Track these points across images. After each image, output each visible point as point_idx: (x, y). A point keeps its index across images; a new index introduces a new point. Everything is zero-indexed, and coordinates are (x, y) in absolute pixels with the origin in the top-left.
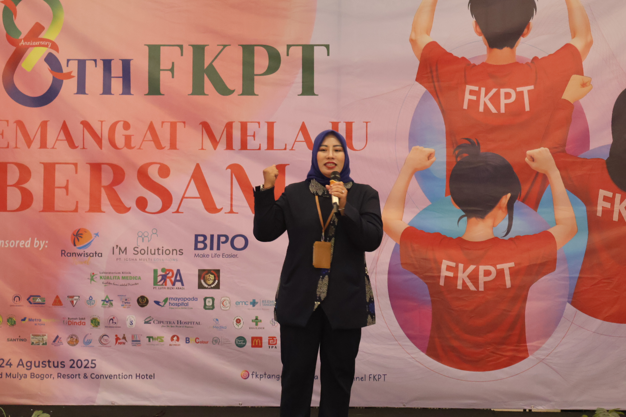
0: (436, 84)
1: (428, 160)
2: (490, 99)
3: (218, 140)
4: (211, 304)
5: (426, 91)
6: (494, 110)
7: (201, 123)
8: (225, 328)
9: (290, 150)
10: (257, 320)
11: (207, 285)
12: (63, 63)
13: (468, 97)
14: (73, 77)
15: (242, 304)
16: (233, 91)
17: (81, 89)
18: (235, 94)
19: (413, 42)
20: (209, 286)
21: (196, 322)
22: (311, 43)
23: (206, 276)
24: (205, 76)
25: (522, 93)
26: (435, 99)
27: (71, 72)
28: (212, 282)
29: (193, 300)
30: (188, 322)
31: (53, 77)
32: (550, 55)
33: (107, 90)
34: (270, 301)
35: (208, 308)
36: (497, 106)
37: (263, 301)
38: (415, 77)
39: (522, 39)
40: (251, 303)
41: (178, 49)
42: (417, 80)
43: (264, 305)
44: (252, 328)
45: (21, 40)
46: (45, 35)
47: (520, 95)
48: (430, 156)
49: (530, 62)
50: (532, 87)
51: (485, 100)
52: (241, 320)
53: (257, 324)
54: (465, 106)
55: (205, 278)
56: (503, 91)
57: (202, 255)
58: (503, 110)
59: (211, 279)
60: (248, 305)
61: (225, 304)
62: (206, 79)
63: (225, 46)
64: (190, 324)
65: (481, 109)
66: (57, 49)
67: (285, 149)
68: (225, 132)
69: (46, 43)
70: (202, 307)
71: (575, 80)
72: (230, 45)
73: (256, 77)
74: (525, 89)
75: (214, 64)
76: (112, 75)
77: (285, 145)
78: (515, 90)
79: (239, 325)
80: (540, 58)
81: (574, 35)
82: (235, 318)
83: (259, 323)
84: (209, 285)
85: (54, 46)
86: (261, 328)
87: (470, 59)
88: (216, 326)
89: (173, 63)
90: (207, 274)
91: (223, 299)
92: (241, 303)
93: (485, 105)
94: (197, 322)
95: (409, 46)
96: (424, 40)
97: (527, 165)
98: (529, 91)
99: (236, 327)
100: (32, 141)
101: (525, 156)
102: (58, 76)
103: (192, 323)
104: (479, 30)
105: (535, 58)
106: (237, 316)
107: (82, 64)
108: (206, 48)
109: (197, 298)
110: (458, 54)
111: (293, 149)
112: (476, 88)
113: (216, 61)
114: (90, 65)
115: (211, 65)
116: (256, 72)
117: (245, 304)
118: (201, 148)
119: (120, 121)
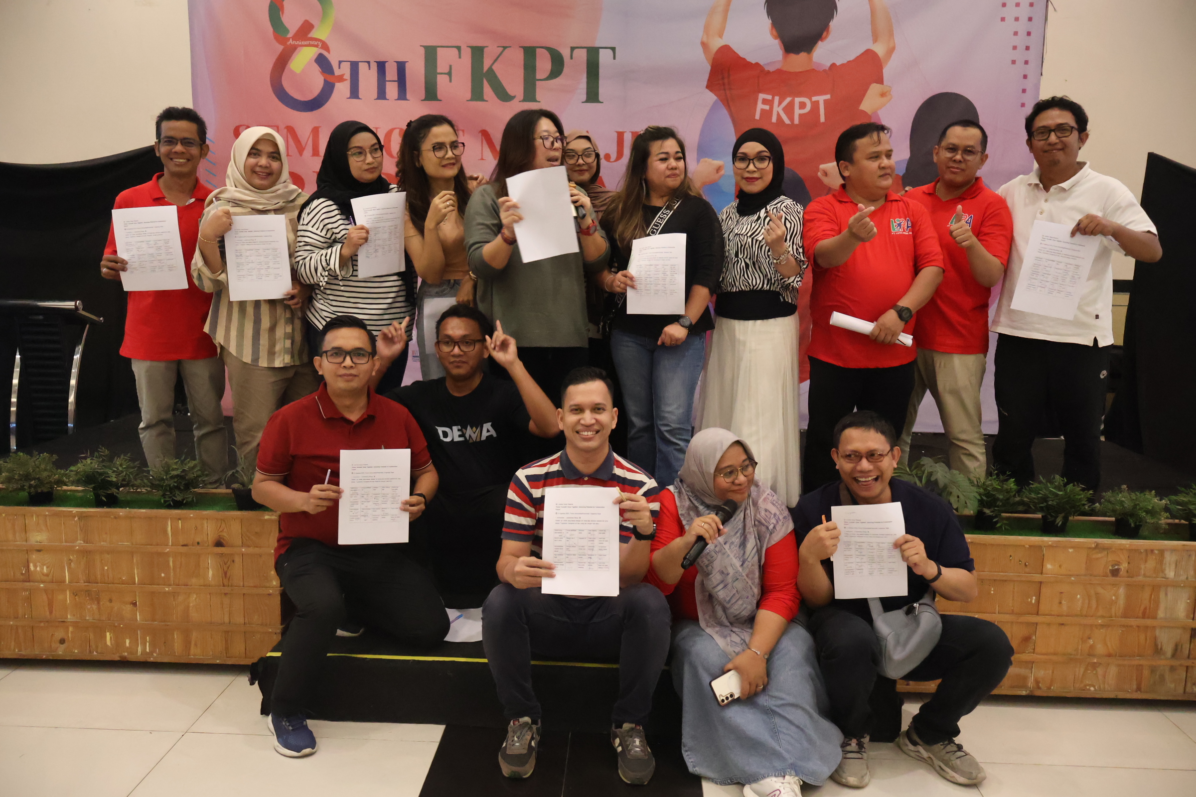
0: (728, 92)
1: (717, 172)
2: (784, 109)
5: (716, 100)
6: (787, 121)
7: (480, 132)
12: (335, 65)
13: (760, 106)
14: (346, 80)
16: (514, 97)
17: (354, 93)
18: (516, 101)
19: (704, 45)
22: (597, 45)
24: (485, 81)
25: (818, 102)
26: (726, 108)
27: (343, 75)
31: (325, 80)
32: (848, 62)
33: (382, 94)
36: (791, 117)
38: (705, 83)
39: (820, 43)
41: (455, 51)
42: (707, 87)
45: (289, 39)
46: (315, 34)
47: (815, 105)
48: (718, 169)
49: (827, 69)
50: (828, 97)
51: (778, 109)
54: (757, 117)
56: (798, 100)
58: (796, 121)
62: (486, 85)
63: (505, 48)
65: (774, 120)
66: (328, 50)
69: (316, 43)
71: (874, 88)
72: (510, 47)
73: (537, 83)
74: (821, 99)
75: (494, 67)
76: (387, 79)
78: (811, 100)
80: (838, 64)
81: (875, 39)
85: (325, 46)
87: (765, 64)
89: (450, 67)
93: (778, 114)
95: (700, 50)
96: (716, 44)
97: (819, 180)
98: (825, 101)
100: (304, 149)
101: (818, 170)
102: (330, 79)
104: (775, 33)
105: (833, 65)
107: (354, 66)
108: (485, 50)
110: (751, 59)
112: (769, 97)
113: (496, 64)
114: (363, 67)
115: (490, 69)
116: (537, 77)
118: (480, 158)
119: (396, 128)
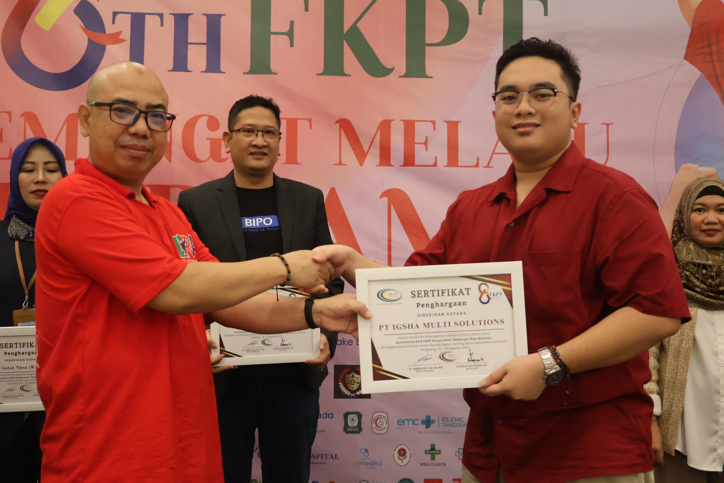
0: (716, 64)
3: (366, 150)
4: (356, 424)
5: (700, 77)
7: (337, 122)
8: (380, 464)
9: (484, 167)
10: (433, 451)
11: (349, 392)
12: (107, 18)
14: (123, 41)
15: (408, 425)
16: (391, 70)
18: (393, 76)
20: (353, 394)
21: (330, 456)
23: (347, 376)
24: (345, 45)
26: (716, 90)
27: (120, 33)
28: (357, 387)
29: (326, 417)
30: (317, 455)
31: (90, 41)
33: (181, 64)
34: (455, 419)
35: (351, 430)
37: (443, 419)
38: (683, 53)
40: (423, 422)
42: (686, 58)
43: (445, 425)
44: (425, 464)
52: (407, 450)
53: (433, 458)
55: (346, 380)
57: (341, 341)
59: (355, 382)
60: (418, 424)
61: (380, 424)
62: (347, 49)
64: (320, 458)
67: (477, 165)
68: (378, 135)
70: (342, 429)
73: (428, 49)
75: (360, 25)
76: (190, 40)
77: (476, 159)
79: (403, 459)
82: (397, 447)
83: (437, 456)
84: (352, 392)
86: (440, 464)
88: (364, 462)
89: (292, 23)
90: (349, 373)
91: (376, 415)
92: (406, 422)
94: (332, 455)
99: (399, 462)
102: (98, 38)
103: (324, 456)
106: (400, 445)
107: (138, 20)
109: (332, 414)
111: (490, 165)
113: (362, 21)
114: (151, 23)
115: (354, 27)
116: (428, 41)
117: (413, 423)
118: (338, 162)
119: (202, 116)
